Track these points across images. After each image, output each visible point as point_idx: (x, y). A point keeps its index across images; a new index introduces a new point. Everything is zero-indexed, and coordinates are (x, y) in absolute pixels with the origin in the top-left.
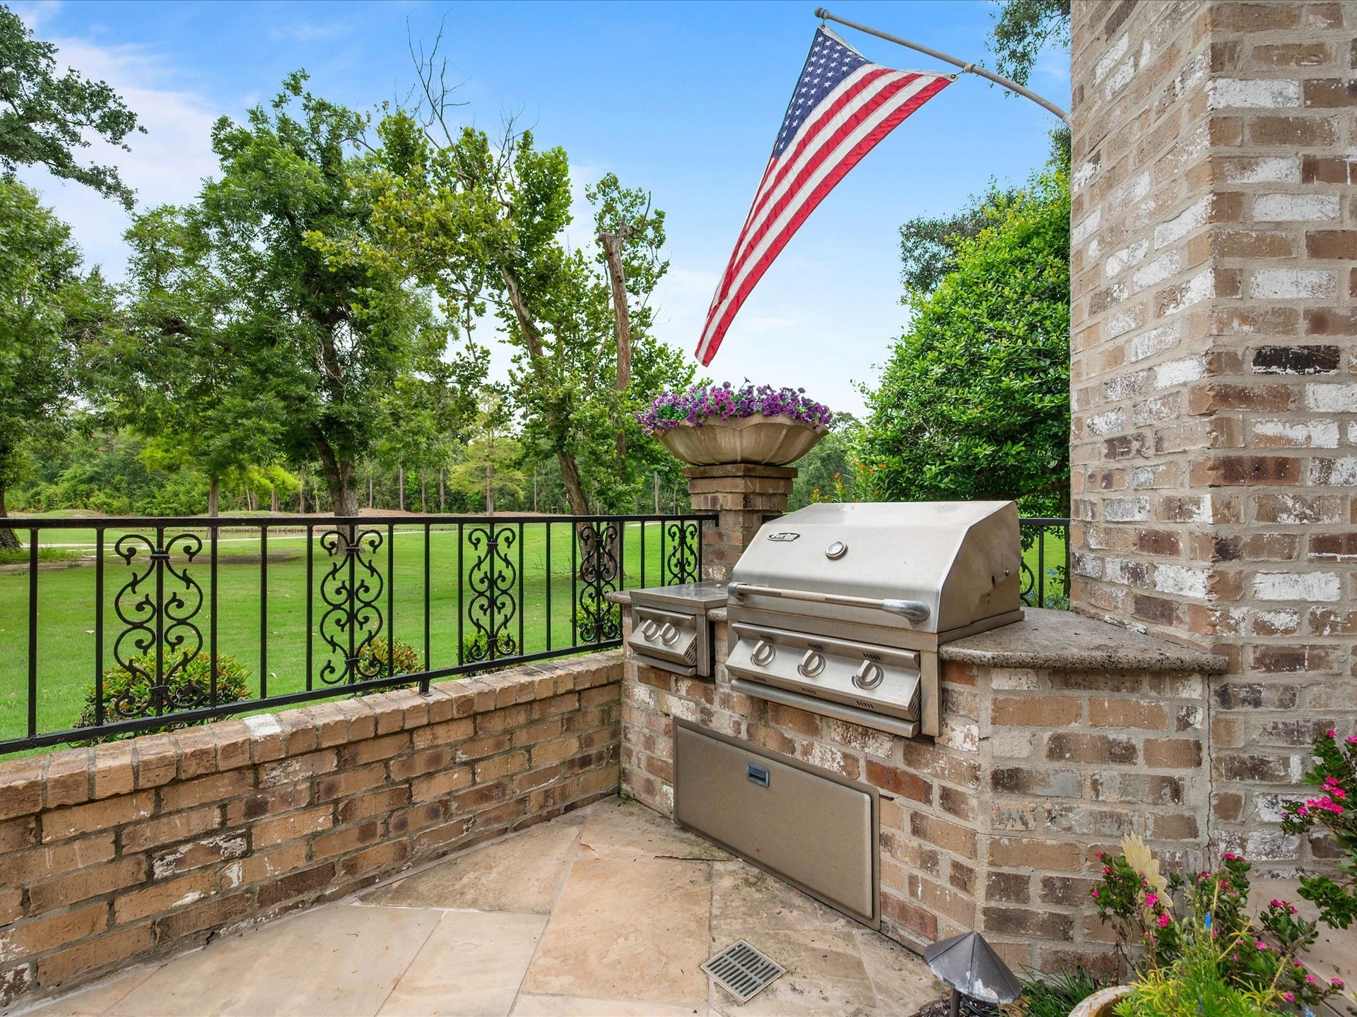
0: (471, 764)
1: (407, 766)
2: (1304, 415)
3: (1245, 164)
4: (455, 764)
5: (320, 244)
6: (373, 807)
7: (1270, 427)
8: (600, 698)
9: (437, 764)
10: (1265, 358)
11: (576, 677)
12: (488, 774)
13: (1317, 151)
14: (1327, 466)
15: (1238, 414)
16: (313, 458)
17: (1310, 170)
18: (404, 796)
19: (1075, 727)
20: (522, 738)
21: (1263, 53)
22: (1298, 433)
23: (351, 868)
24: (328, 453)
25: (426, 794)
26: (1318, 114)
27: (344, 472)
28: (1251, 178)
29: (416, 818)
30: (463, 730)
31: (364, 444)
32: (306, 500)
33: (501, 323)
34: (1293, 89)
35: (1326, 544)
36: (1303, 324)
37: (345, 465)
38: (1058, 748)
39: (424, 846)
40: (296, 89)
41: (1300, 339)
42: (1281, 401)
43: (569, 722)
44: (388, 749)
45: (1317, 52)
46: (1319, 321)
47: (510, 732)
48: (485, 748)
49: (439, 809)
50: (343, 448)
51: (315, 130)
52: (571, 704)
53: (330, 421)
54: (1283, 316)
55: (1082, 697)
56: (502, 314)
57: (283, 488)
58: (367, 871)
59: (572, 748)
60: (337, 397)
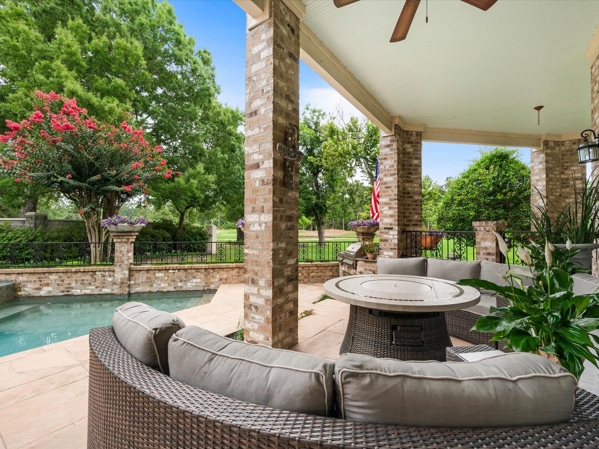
0: (317, 273)
1: (309, 271)
2: (389, 235)
3: (383, 208)
4: (314, 272)
5: (312, 160)
6: (306, 275)
7: (385, 236)
8: (335, 268)
9: (313, 272)
10: (385, 228)
11: (331, 264)
12: (319, 274)
13: (391, 206)
14: (392, 240)
15: (382, 234)
16: (312, 216)
17: (390, 208)
18: (309, 274)
19: (367, 267)
20: (324, 271)
21: (385, 196)
22: (388, 237)
23: (303, 281)
24: (316, 214)
25: (312, 275)
26: (390, 202)
27: (321, 220)
28: (383, 209)
29: (310, 277)
30: (316, 268)
31: (326, 211)
32: (313, 226)
33: (362, 174)
34: (388, 199)
35: (391, 249)
36: (389, 225)
37: (321, 218)
38: (365, 270)
39: (311, 281)
40: (308, 109)
41: (389, 226)
42: (387, 233)
43: (331, 270)
44: (307, 268)
45: (390, 195)
46: (391, 224)
47: (322, 270)
48: (319, 271)
49: (313, 277)
50: (320, 212)
51: (312, 119)
52: (331, 268)
53: (316, 205)
54: (387, 224)
55: (367, 264)
56: (363, 171)
57: (305, 223)
58: (305, 282)
59: (331, 274)
60: (318, 198)
